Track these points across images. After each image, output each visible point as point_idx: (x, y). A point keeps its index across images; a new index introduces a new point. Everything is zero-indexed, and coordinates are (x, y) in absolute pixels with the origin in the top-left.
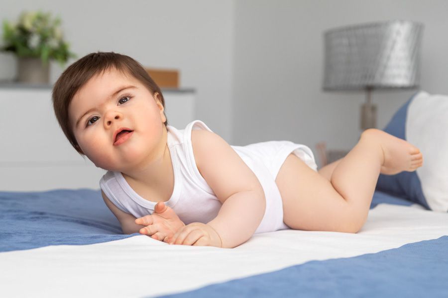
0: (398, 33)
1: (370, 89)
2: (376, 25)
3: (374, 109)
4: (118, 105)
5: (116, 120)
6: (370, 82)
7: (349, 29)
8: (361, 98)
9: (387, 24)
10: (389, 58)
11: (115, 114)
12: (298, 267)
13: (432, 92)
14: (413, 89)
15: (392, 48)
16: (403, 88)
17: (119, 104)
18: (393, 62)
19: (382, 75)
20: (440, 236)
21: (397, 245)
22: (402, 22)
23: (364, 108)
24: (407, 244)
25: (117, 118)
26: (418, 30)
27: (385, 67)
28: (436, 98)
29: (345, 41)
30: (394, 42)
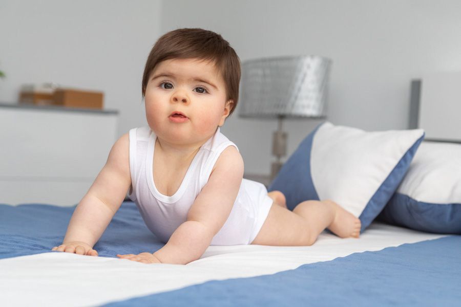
0: (309, 67)
1: (282, 117)
2: (288, 59)
3: (285, 136)
4: (193, 90)
5: (182, 102)
6: (282, 111)
7: (264, 60)
8: (274, 125)
9: (298, 58)
10: (299, 89)
11: (185, 97)
12: (197, 287)
13: (336, 123)
14: (320, 119)
15: (303, 81)
16: (312, 118)
17: (195, 90)
18: (303, 93)
19: (293, 105)
20: (335, 258)
21: (294, 266)
22: (312, 57)
23: (276, 135)
24: (304, 265)
25: (184, 101)
26: (327, 65)
27: (296, 98)
28: (340, 128)
29: (260, 72)
30: (305, 75)
